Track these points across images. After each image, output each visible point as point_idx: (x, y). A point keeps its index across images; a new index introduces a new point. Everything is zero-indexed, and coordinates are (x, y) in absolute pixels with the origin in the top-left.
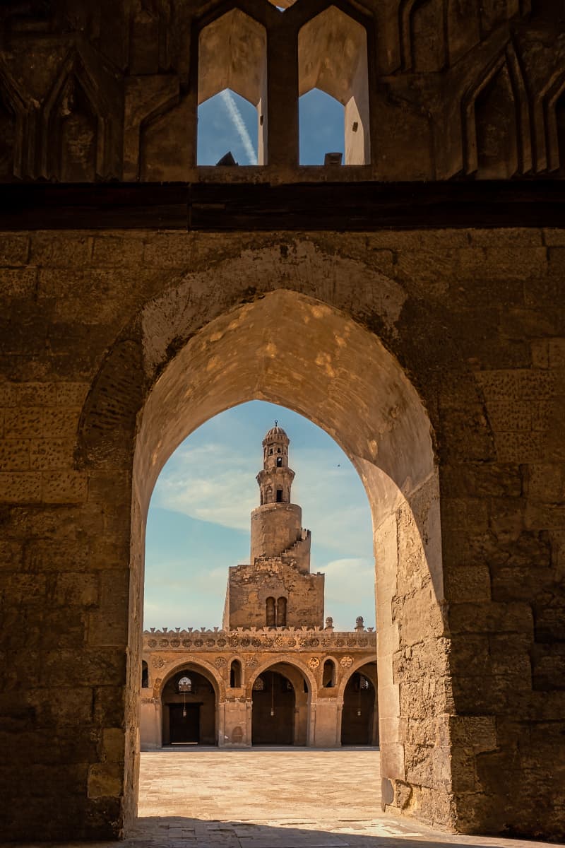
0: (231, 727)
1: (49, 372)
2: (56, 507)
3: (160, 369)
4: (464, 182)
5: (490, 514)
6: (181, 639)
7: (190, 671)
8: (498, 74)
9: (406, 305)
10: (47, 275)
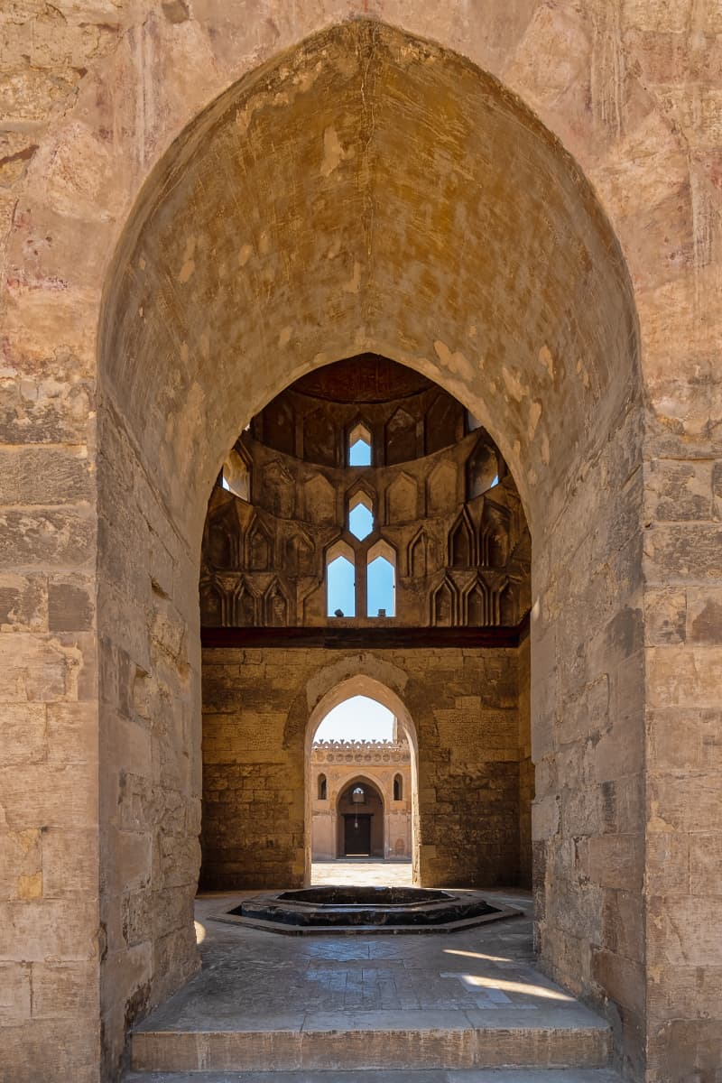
0: (394, 839)
1: (272, 709)
2: (277, 764)
3: (313, 708)
4: (431, 629)
5: (437, 768)
6: (354, 754)
7: (361, 782)
8: (443, 586)
9: (408, 682)
10: (269, 668)
